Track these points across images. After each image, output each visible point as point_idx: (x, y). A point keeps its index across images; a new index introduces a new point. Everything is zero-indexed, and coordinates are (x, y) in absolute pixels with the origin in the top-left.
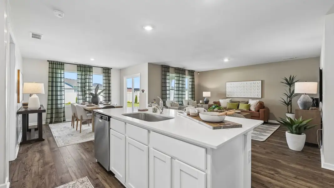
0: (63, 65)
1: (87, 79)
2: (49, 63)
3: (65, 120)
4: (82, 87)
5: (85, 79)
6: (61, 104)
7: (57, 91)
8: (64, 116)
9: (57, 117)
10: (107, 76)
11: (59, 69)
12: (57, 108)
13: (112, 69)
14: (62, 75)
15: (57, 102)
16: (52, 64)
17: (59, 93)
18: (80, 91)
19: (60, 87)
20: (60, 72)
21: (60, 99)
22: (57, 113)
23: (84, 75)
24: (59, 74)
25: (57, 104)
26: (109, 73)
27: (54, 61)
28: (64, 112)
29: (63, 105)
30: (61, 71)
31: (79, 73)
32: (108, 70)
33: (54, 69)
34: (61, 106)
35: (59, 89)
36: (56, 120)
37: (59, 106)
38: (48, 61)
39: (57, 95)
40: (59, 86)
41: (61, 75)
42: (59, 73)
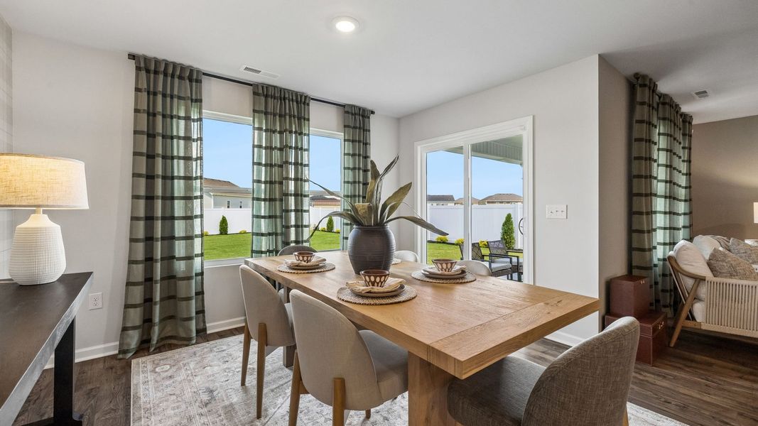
0: (199, 81)
1: (291, 147)
2: (138, 69)
3: (205, 330)
4: (271, 182)
5: (281, 149)
6: (189, 258)
7: (173, 198)
8: (201, 312)
9: (172, 317)
10: (359, 142)
11: (180, 98)
12: (170, 277)
13: (373, 112)
14: (195, 126)
15: (172, 248)
16: (148, 71)
17: (179, 208)
18: (265, 200)
19: (182, 182)
20: (182, 114)
21: (182, 234)
22: (171, 297)
23: (281, 133)
24: (182, 123)
25: (169, 258)
26: (365, 130)
27: (157, 62)
28: (200, 293)
29: (198, 261)
30: (187, 111)
31: (260, 123)
32: (363, 116)
33: (160, 98)
34: (190, 267)
35: (179, 187)
36: (169, 331)
37: (180, 266)
38: (132, 56)
39: (169, 218)
40: (179, 178)
41: (188, 129)
42: (179, 118)
